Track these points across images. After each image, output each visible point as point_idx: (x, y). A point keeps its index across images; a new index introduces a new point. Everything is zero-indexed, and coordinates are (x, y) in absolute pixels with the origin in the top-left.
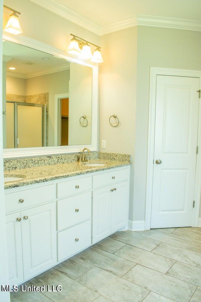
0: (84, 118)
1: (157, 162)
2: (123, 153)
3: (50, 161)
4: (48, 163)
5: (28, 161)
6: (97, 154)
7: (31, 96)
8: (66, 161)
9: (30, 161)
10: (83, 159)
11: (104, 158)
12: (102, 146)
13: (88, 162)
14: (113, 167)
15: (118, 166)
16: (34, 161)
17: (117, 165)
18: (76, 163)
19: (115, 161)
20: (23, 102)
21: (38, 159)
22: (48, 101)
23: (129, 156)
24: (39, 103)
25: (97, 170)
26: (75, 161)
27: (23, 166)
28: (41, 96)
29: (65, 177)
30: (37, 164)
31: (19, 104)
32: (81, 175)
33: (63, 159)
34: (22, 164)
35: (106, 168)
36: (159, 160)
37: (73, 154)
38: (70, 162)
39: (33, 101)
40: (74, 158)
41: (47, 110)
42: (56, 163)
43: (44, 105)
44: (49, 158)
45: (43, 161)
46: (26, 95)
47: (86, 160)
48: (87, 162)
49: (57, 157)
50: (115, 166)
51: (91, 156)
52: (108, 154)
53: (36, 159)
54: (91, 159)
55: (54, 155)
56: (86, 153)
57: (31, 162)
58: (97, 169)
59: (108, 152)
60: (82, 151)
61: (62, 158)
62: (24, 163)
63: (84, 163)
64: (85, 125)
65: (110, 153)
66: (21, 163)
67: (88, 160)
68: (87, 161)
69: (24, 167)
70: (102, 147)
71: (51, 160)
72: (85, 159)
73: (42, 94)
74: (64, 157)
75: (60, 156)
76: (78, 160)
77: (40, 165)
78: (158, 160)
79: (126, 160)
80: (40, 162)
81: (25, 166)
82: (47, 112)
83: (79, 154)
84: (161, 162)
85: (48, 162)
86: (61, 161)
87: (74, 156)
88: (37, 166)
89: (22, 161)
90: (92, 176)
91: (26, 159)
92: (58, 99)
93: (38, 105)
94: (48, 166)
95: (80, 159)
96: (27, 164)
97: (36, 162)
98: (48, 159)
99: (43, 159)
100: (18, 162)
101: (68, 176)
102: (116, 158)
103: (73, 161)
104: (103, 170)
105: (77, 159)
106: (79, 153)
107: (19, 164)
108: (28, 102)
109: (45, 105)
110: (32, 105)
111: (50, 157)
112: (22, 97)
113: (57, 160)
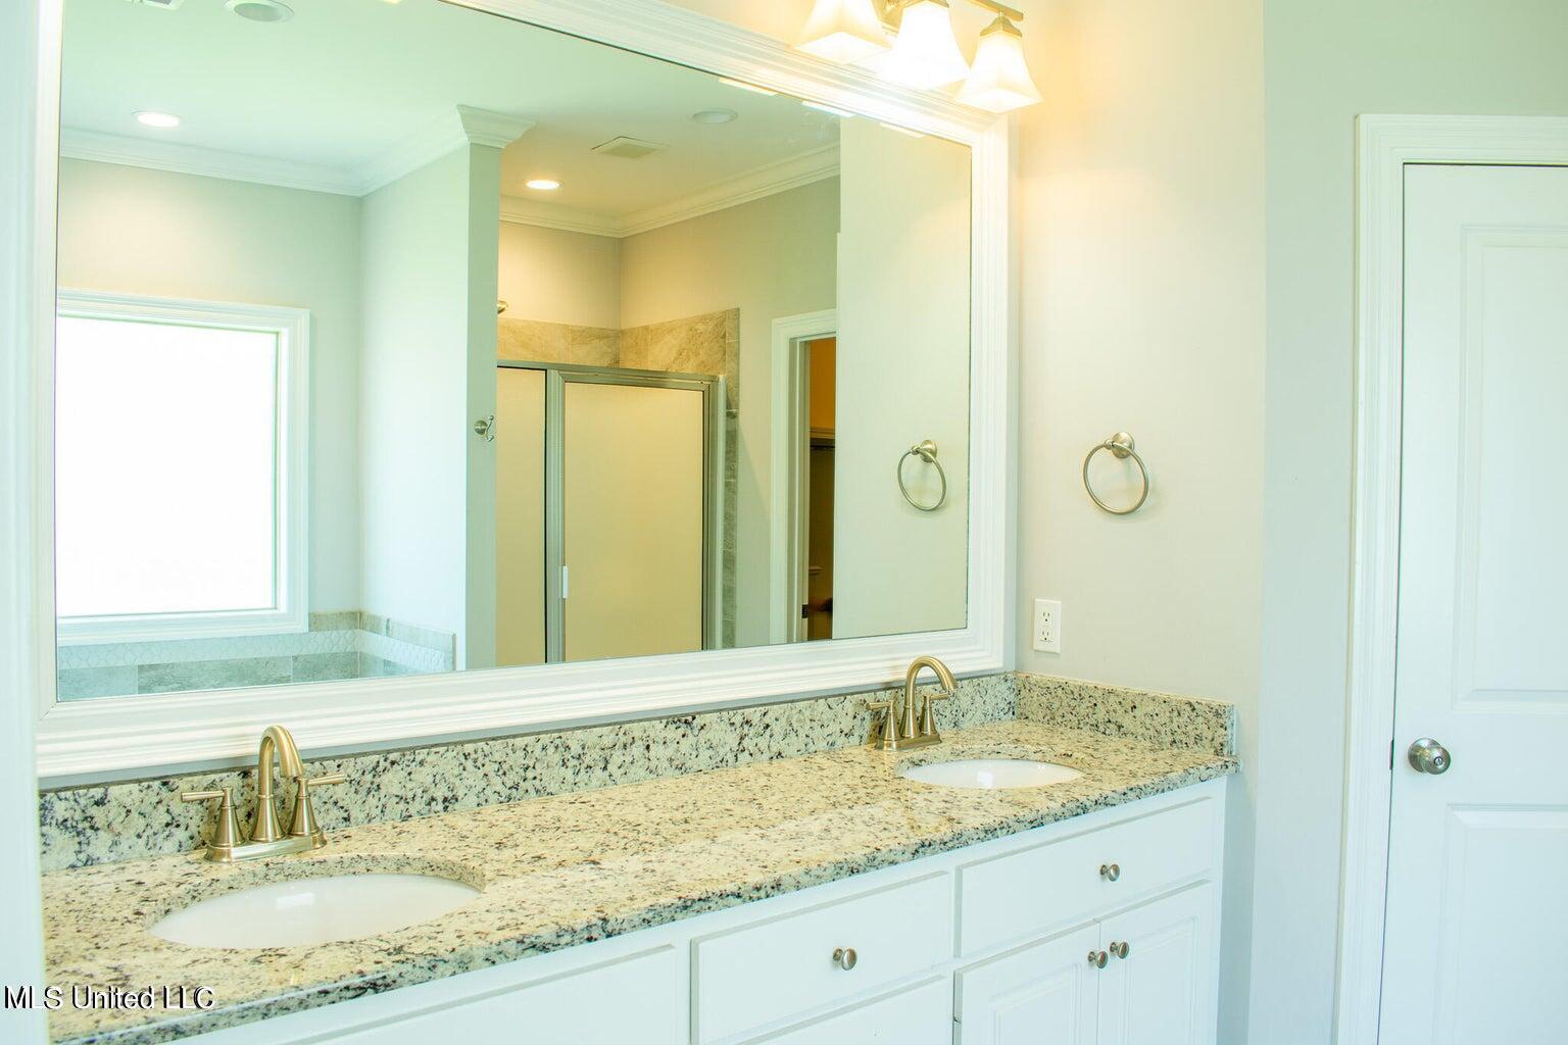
0: (927, 460)
1: (1416, 760)
2: (1179, 694)
3: (686, 745)
4: (671, 760)
5: (538, 752)
6: (1003, 687)
7: (646, 328)
8: (796, 742)
9: (551, 750)
10: (911, 731)
11: (1051, 718)
12: (1038, 637)
13: (945, 747)
14: (1104, 802)
15: (1140, 792)
16: (576, 749)
17: (1134, 783)
18: (860, 752)
19: (1125, 740)
20: (605, 362)
21: (607, 741)
22: (737, 355)
23: (1217, 714)
24: (689, 368)
25: (990, 832)
26: (855, 740)
27: (499, 788)
28: (701, 327)
29: (755, 894)
30: (598, 772)
31: (574, 374)
32: (872, 874)
33: (777, 728)
34: (492, 774)
35: (1055, 806)
36: (1434, 744)
37: (843, 694)
38: (822, 745)
39: (657, 358)
40: (846, 726)
41: (729, 405)
42: (730, 757)
43: (714, 380)
44: (681, 731)
45: (637, 750)
46: (623, 328)
47: (926, 735)
48: (932, 750)
49: (738, 719)
50: (1122, 788)
51: (965, 702)
52: (1078, 694)
53: (590, 736)
54: (966, 724)
55: (719, 709)
56: (928, 690)
57: (557, 758)
58: (990, 821)
59: (1075, 680)
60: (904, 676)
61: (768, 726)
62: (505, 767)
63: (917, 754)
64: (931, 503)
65: (1091, 683)
66: (491, 768)
67: (945, 731)
68: (937, 739)
69: (505, 792)
70: (1039, 646)
71: (691, 739)
72: (921, 727)
73: (703, 319)
74: (783, 720)
75: (754, 715)
76: (880, 730)
77: (617, 773)
78: (1424, 744)
79: (1198, 738)
80: (617, 757)
81: (516, 787)
82: (731, 416)
83: (886, 696)
84: (1446, 758)
85: (670, 751)
86: (763, 742)
87: (849, 705)
88: (595, 782)
89: (497, 757)
90: (959, 871)
91: (520, 742)
92: (792, 341)
93: (683, 382)
94: (670, 781)
95: (891, 730)
96: (530, 774)
97: (587, 760)
98: (673, 733)
99: (637, 734)
100: (469, 764)
101: (777, 886)
102: (1127, 721)
103: (841, 741)
104: (1036, 823)
105: (868, 725)
106: (888, 687)
107: (473, 777)
108: (630, 363)
109: (721, 377)
110: (653, 380)
111: (684, 720)
112: (602, 335)
113: (732, 740)
